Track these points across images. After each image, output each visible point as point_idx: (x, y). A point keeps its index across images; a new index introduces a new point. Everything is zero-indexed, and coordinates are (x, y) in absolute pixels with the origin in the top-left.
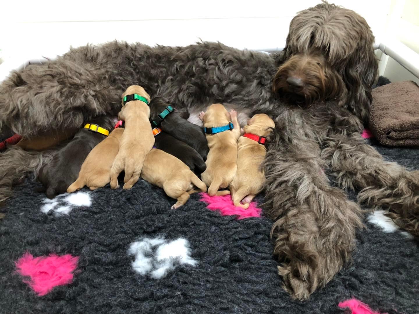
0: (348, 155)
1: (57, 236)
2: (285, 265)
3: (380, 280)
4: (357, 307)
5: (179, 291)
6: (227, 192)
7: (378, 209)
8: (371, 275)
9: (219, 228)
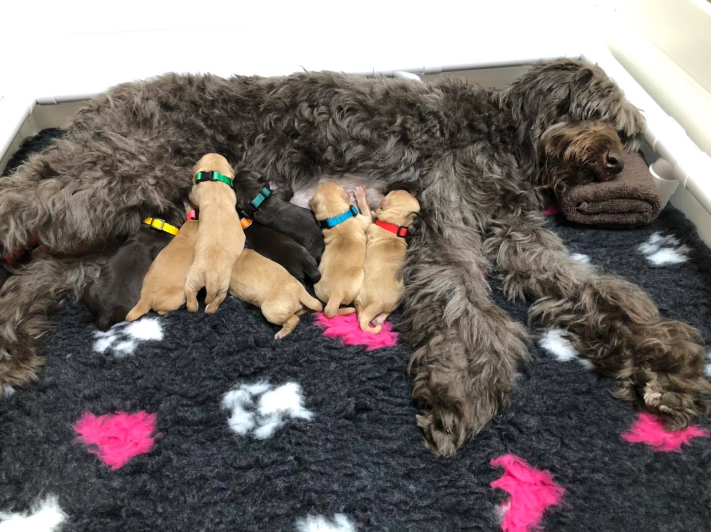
0: (519, 249)
1: (123, 387)
2: (426, 412)
3: (544, 428)
4: (512, 463)
5: (292, 455)
6: (351, 310)
7: (555, 328)
8: (533, 422)
9: (341, 364)
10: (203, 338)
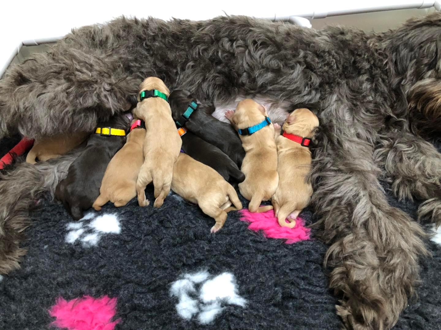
0: (404, 157)
2: (344, 303)
6: (269, 207)
9: (266, 256)
10: (153, 231)
